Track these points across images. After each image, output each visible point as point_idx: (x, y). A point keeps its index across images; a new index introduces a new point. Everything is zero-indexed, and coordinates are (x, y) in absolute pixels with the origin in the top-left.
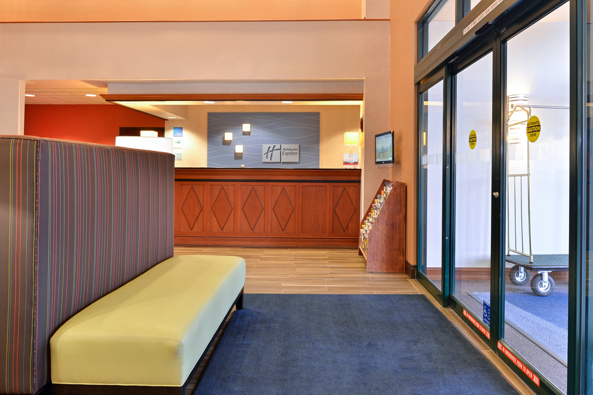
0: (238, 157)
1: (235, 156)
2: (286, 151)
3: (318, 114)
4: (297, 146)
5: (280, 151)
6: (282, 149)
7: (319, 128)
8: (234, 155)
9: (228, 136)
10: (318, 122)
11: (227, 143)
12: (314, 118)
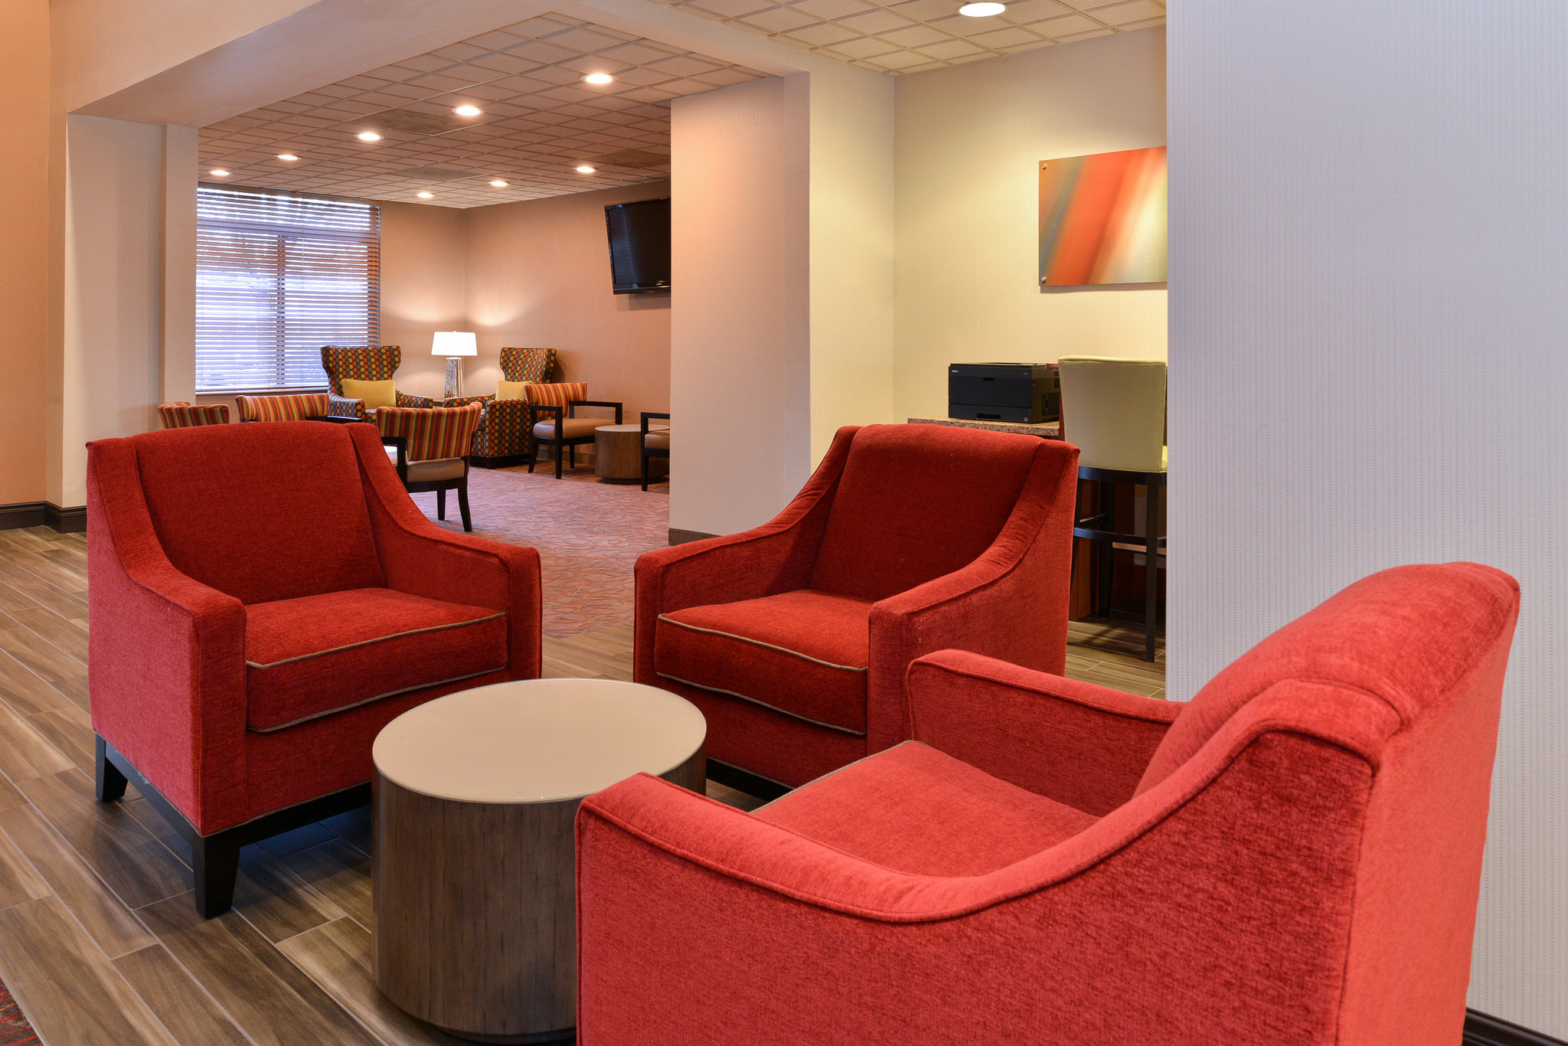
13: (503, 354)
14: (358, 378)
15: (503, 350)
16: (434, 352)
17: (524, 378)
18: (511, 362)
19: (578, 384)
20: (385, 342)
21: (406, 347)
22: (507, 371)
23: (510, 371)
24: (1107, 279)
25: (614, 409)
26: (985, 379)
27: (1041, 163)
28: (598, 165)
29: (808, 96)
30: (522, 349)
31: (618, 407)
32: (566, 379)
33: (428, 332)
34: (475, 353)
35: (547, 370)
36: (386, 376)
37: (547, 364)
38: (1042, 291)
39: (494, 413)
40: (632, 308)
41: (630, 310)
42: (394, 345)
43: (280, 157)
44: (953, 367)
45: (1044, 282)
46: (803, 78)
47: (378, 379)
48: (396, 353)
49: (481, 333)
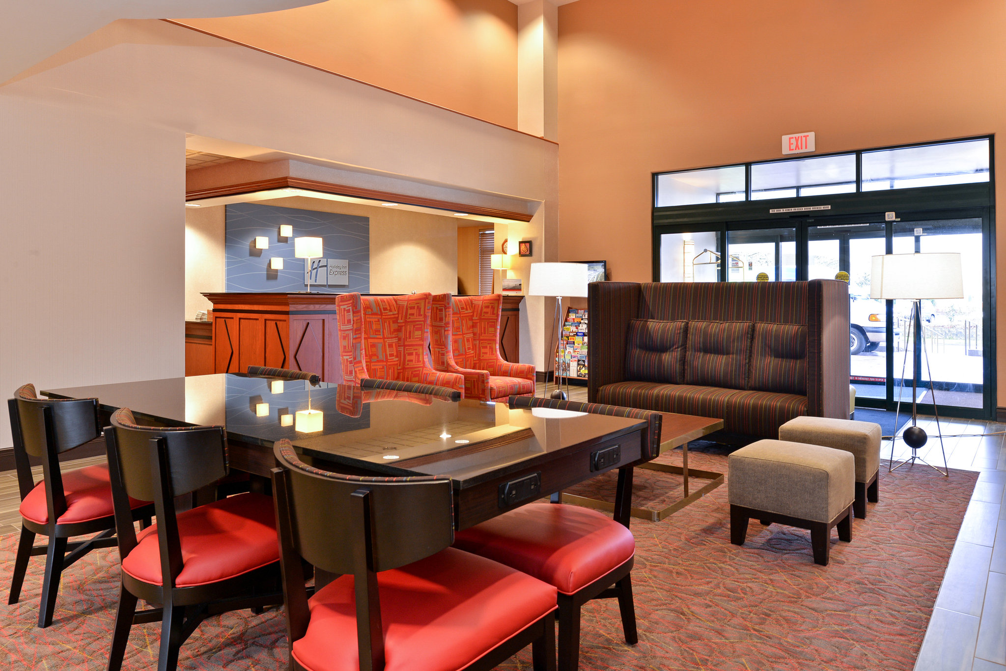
0: (272, 275)
1: (268, 275)
2: (334, 270)
3: (366, 219)
4: (345, 263)
5: (326, 268)
6: (329, 266)
7: (368, 238)
8: (266, 273)
9: (262, 242)
10: (367, 230)
11: (255, 253)
12: (364, 224)
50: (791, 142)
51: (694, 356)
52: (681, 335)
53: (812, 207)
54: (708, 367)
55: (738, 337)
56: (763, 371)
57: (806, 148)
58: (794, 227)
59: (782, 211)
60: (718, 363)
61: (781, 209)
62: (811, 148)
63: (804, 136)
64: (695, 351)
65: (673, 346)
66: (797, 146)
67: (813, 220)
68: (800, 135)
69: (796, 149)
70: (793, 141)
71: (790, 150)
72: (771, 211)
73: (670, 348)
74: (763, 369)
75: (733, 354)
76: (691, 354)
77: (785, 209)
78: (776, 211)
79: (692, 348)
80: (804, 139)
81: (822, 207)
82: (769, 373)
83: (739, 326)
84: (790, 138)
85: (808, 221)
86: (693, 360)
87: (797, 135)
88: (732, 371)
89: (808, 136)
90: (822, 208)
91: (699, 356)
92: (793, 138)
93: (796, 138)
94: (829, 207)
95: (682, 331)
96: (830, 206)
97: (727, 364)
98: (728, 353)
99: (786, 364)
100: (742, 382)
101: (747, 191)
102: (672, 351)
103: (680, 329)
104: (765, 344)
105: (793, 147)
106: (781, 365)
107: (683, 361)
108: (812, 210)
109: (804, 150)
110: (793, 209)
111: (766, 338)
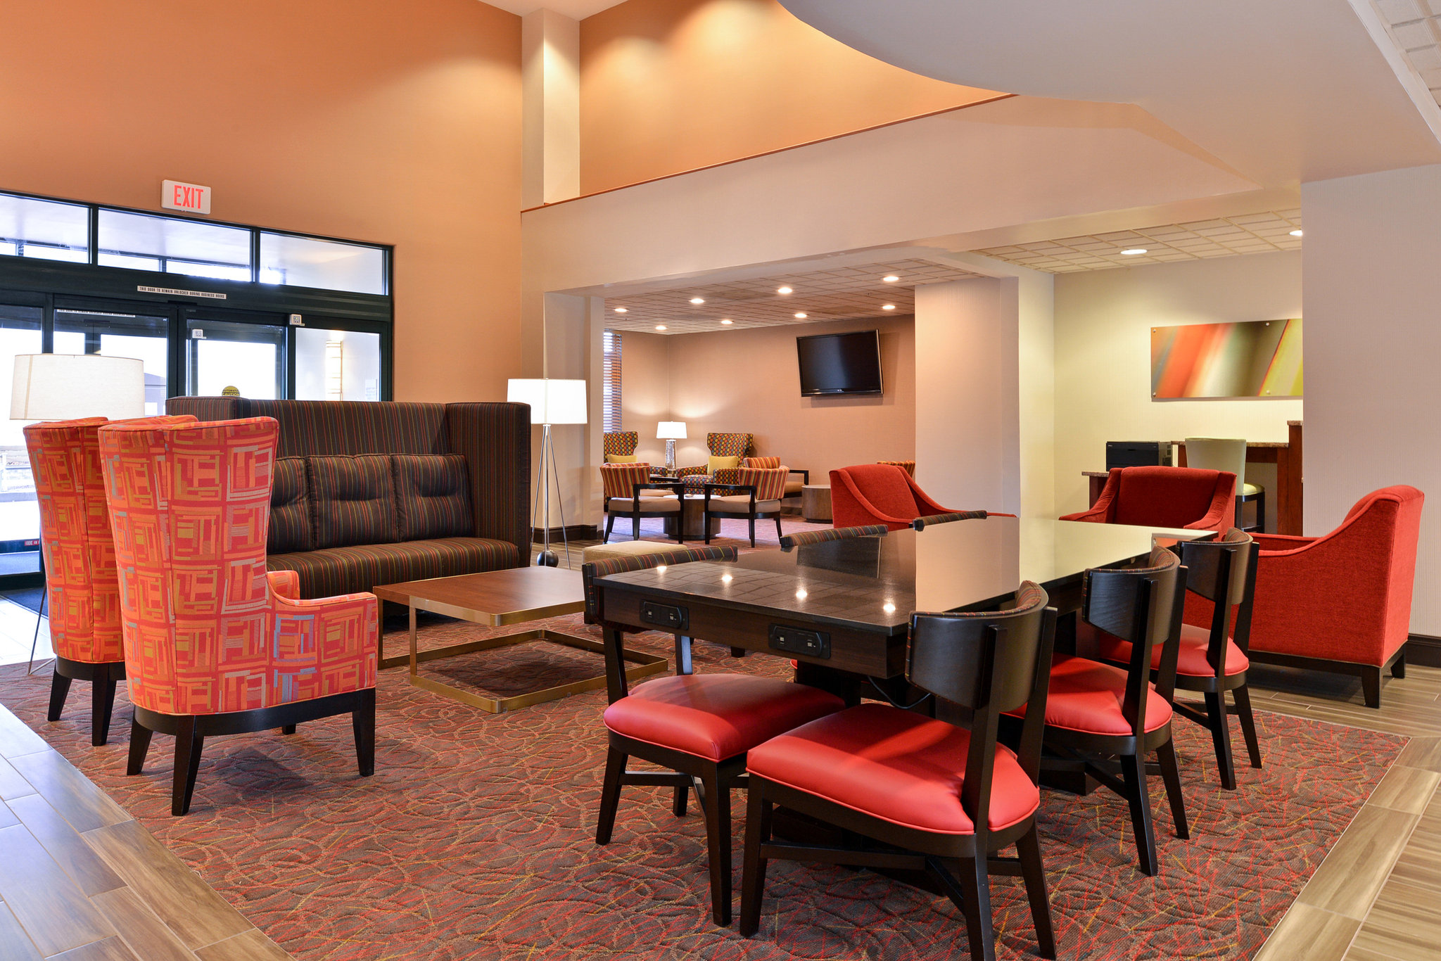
13: (710, 438)
14: (615, 453)
15: (709, 435)
16: (658, 437)
17: (727, 454)
18: (716, 444)
19: (774, 458)
20: (627, 428)
21: (641, 432)
22: (713, 449)
23: (715, 449)
24: (1195, 394)
25: (803, 474)
26: (1130, 450)
27: (1152, 329)
28: (809, 313)
29: (1017, 290)
30: (724, 434)
31: (806, 473)
32: (758, 455)
33: (654, 422)
34: (685, 436)
35: (747, 449)
36: (630, 452)
37: (748, 444)
38: (1152, 401)
39: (719, 478)
40: (813, 406)
41: (813, 407)
42: (633, 430)
43: (617, 310)
44: (1108, 443)
45: (1155, 396)
46: (1014, 281)
47: (626, 455)
48: (635, 436)
49: (689, 423)
50: (178, 193)
51: (331, 505)
52: (304, 478)
53: (201, 293)
54: (353, 518)
55: (383, 475)
56: (418, 513)
57: (199, 207)
58: (165, 317)
59: (156, 290)
60: (364, 512)
61: (156, 288)
62: (206, 209)
63: (197, 190)
64: (331, 500)
65: (296, 495)
66: (186, 201)
67: (195, 311)
68: (191, 186)
69: (184, 205)
70: (181, 191)
71: (176, 203)
72: (139, 289)
73: (291, 498)
74: (418, 511)
75: (379, 497)
76: (326, 505)
77: (161, 289)
78: (147, 289)
79: (326, 496)
80: (196, 193)
81: (215, 294)
82: (425, 517)
83: (379, 460)
84: (177, 187)
85: (188, 310)
86: (331, 513)
87: (187, 185)
88: (383, 520)
89: (202, 191)
90: (215, 296)
91: (337, 506)
92: (181, 187)
93: (185, 188)
94: (225, 297)
95: (303, 472)
96: (225, 295)
97: (376, 512)
98: (371, 497)
99: (439, 502)
100: (395, 532)
101: (94, 248)
102: (296, 503)
103: (301, 469)
104: (413, 481)
105: (181, 200)
106: (434, 503)
107: (313, 515)
108: (201, 296)
109: (195, 210)
110: (173, 290)
111: (413, 473)
